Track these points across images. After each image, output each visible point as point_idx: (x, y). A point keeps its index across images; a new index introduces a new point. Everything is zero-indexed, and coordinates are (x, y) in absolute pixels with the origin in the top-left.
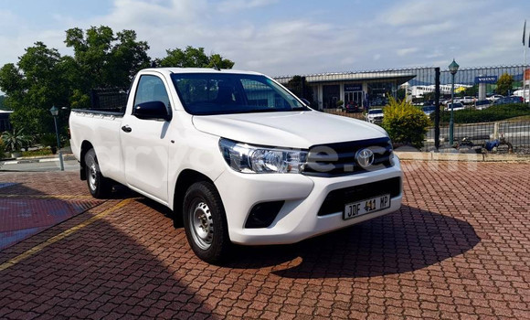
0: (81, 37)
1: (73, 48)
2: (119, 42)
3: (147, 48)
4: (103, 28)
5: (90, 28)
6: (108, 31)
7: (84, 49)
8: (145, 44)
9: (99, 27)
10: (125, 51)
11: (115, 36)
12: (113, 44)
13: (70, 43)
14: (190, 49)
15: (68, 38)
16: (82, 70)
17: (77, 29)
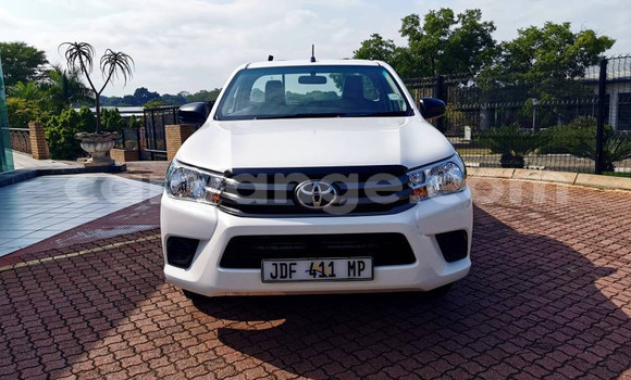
0: (417, 24)
1: (408, 37)
2: (459, 25)
3: (493, 28)
4: (443, 10)
5: (428, 12)
6: (448, 13)
7: (419, 37)
8: (491, 24)
9: (438, 10)
10: (464, 36)
11: (456, 19)
12: (452, 28)
13: (405, 32)
14: (549, 25)
15: (404, 26)
16: (413, 62)
17: (413, 15)
